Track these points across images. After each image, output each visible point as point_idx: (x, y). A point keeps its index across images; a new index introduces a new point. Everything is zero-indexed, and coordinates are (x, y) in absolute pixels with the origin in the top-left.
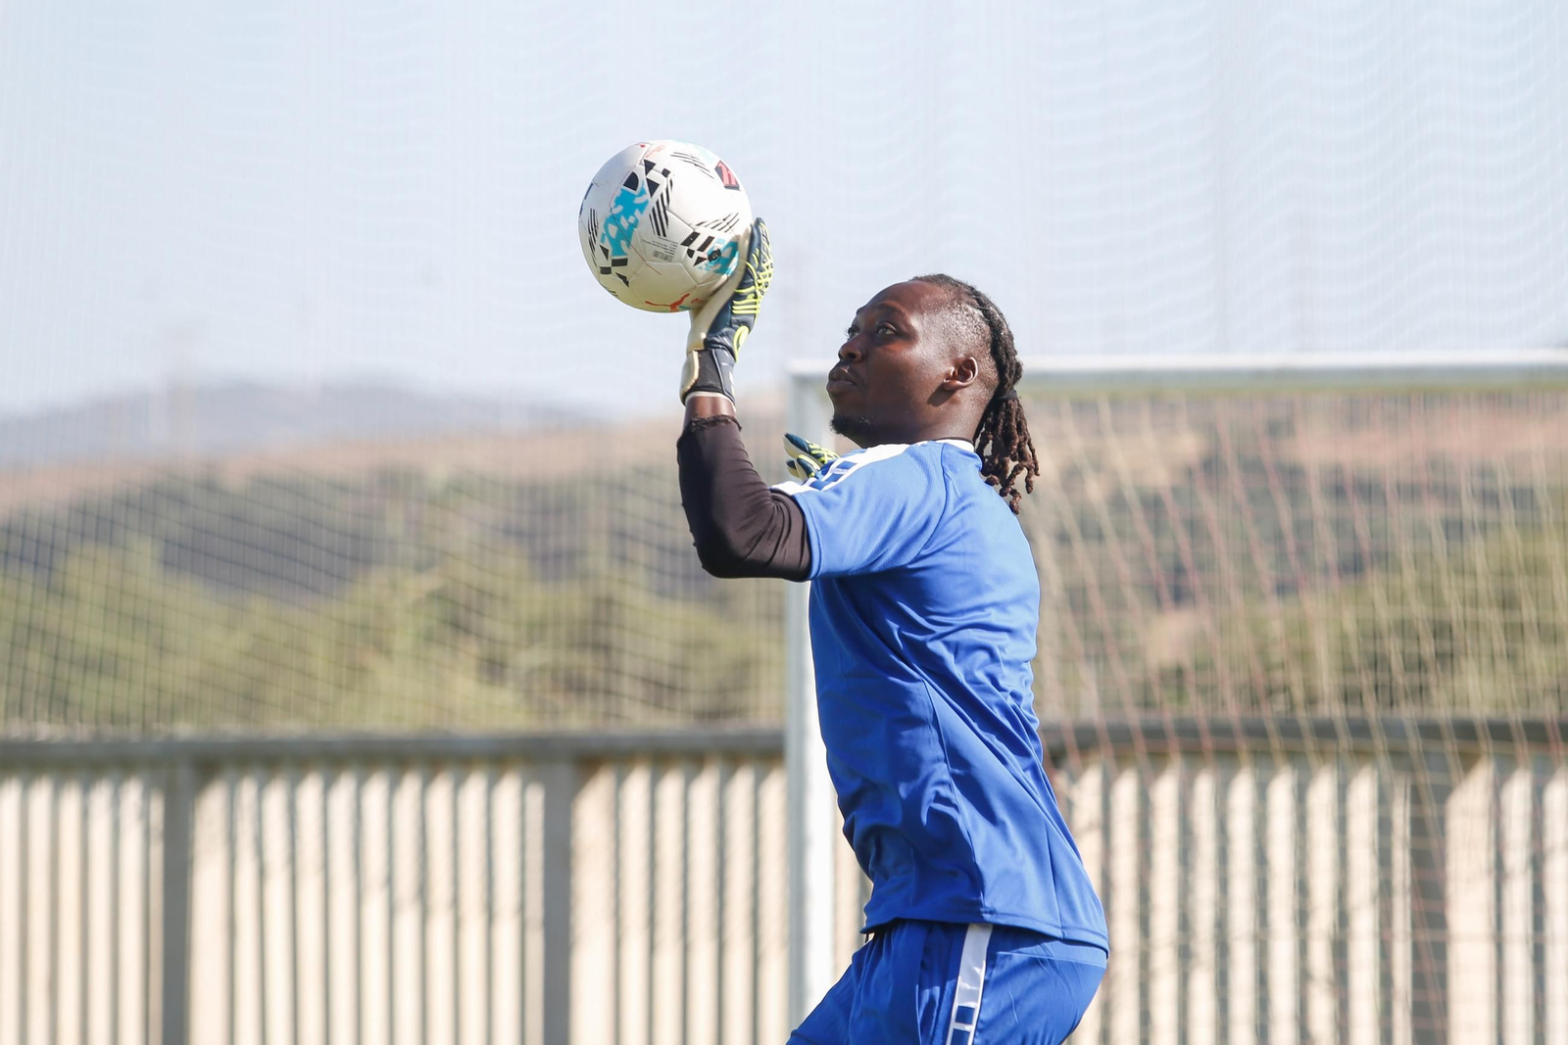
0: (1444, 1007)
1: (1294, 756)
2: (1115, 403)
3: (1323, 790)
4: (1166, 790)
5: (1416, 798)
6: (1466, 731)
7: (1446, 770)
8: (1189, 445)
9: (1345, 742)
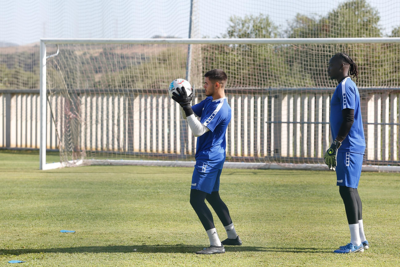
0: (133, 129)
1: (112, 95)
3: (116, 99)
4: (94, 99)
5: (129, 101)
6: (135, 91)
7: (133, 97)
8: (101, 50)
9: (119, 93)
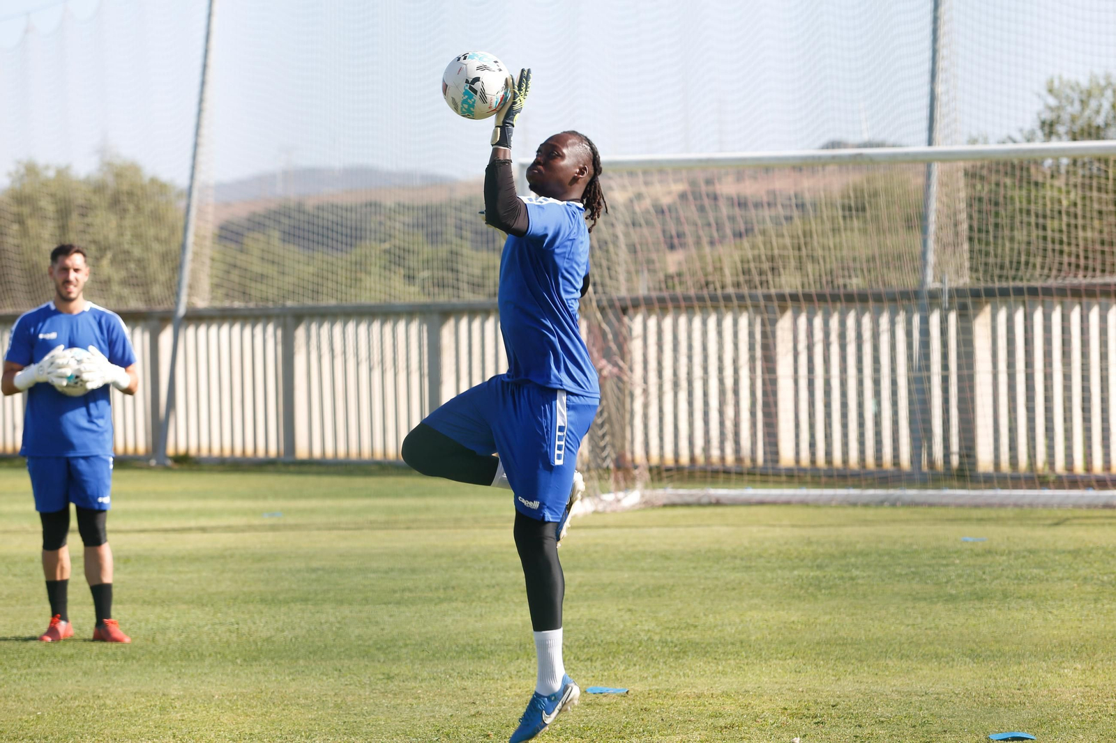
0: (776, 404)
1: (716, 309)
2: (645, 173)
4: (668, 322)
5: (763, 324)
6: (781, 297)
7: (775, 313)
9: (735, 302)
